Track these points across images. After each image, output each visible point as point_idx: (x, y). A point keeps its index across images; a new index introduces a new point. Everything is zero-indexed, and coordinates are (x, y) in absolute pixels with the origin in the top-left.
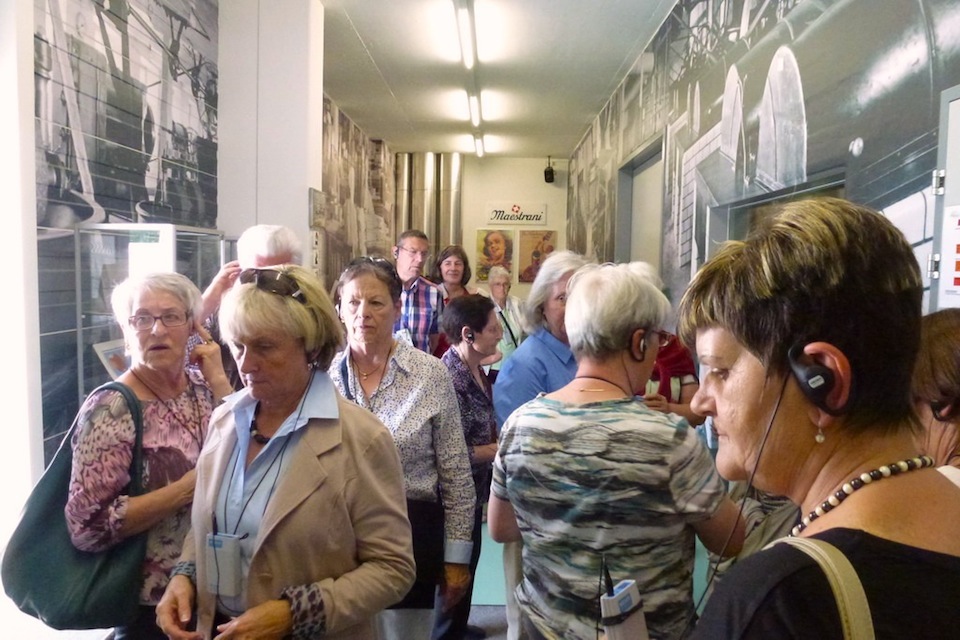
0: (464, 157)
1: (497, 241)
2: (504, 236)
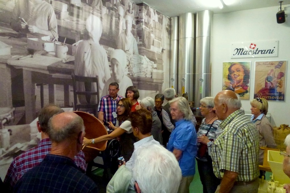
0: (212, 14)
1: (238, 70)
2: (244, 67)
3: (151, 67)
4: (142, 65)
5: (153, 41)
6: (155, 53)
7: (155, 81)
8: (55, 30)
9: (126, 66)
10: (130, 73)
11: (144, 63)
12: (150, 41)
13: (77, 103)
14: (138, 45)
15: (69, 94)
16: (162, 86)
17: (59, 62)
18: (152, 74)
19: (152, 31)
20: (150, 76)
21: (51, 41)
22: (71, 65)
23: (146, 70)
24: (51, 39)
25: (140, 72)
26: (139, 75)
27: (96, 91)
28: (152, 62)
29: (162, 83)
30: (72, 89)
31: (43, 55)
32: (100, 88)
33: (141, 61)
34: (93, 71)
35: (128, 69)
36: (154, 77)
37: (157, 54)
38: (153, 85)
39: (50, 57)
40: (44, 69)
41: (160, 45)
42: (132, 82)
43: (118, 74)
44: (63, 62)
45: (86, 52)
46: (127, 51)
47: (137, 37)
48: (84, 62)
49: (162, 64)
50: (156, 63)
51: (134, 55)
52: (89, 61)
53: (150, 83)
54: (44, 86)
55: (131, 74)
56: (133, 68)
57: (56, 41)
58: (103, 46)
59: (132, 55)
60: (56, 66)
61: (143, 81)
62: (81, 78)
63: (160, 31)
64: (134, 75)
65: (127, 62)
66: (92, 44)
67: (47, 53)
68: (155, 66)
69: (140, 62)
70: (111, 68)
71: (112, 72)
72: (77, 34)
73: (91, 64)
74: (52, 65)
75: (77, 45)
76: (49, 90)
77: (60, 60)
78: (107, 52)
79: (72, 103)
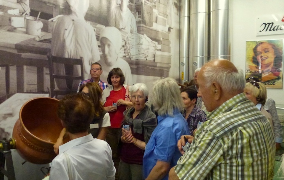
1: (266, 50)
2: (274, 46)
3: (154, 48)
4: (141, 46)
5: (157, 18)
6: (159, 32)
7: (158, 65)
8: (26, 3)
9: (121, 46)
10: (127, 55)
11: (144, 44)
12: (152, 17)
13: (54, 88)
14: (136, 22)
15: (43, 78)
16: (169, 72)
17: (30, 40)
18: (154, 57)
19: (155, 6)
20: (152, 59)
21: (20, 15)
22: (47, 44)
23: (146, 51)
24: (20, 12)
25: (139, 54)
26: (138, 57)
27: (80, 75)
28: (154, 42)
29: (169, 68)
30: (48, 72)
31: (9, 31)
32: (85, 71)
33: (140, 40)
34: (76, 51)
35: (124, 50)
36: (158, 60)
37: (162, 33)
38: (157, 70)
39: (18, 34)
40: (10, 48)
41: (166, 23)
42: (130, 66)
43: (110, 56)
44: (36, 40)
45: (66, 28)
46: (122, 30)
47: (135, 12)
48: (64, 41)
49: (169, 45)
50: (160, 44)
51: (133, 34)
52: (71, 40)
53: (152, 67)
54: (11, 68)
55: (127, 57)
56: (131, 49)
57: (26, 16)
58: (89, 23)
59: (129, 34)
60: (27, 44)
61: (143, 65)
62: (60, 59)
63: (166, 6)
64: (132, 57)
65: (122, 41)
66: (74, 19)
67: (15, 28)
68: (159, 47)
69: (139, 42)
70: (100, 48)
71: (101, 53)
72: (55, 8)
73: (73, 44)
74: (22, 43)
75: (54, 20)
76: (17, 72)
77: (32, 37)
78: (96, 30)
79: (48, 88)
